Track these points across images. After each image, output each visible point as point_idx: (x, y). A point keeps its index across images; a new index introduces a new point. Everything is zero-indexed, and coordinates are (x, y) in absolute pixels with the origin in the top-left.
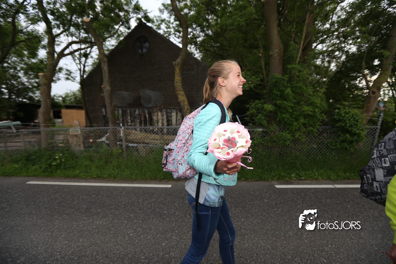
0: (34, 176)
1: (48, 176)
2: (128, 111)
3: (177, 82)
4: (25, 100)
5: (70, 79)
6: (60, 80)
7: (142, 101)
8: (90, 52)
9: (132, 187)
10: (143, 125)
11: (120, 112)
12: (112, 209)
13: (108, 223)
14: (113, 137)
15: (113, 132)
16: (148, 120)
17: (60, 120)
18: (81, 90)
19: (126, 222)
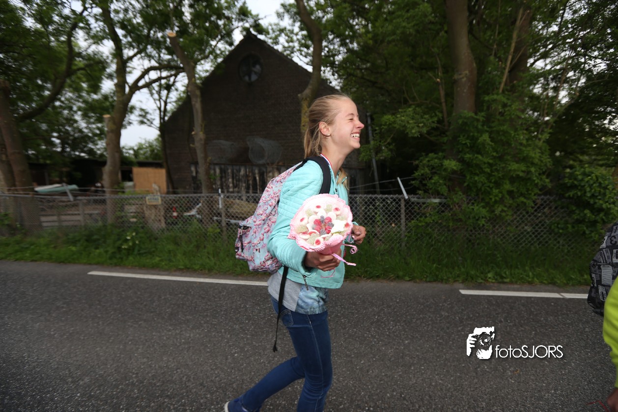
0: (98, 264)
1: (116, 265)
2: (230, 171)
3: (304, 126)
4: (83, 154)
5: (146, 123)
6: (131, 125)
7: (250, 156)
8: (174, 82)
9: (236, 285)
10: (251, 191)
11: (218, 171)
12: (207, 315)
13: (202, 336)
14: (208, 209)
15: (208, 202)
16: (258, 183)
17: (130, 184)
18: (160, 139)
19: (229, 336)
